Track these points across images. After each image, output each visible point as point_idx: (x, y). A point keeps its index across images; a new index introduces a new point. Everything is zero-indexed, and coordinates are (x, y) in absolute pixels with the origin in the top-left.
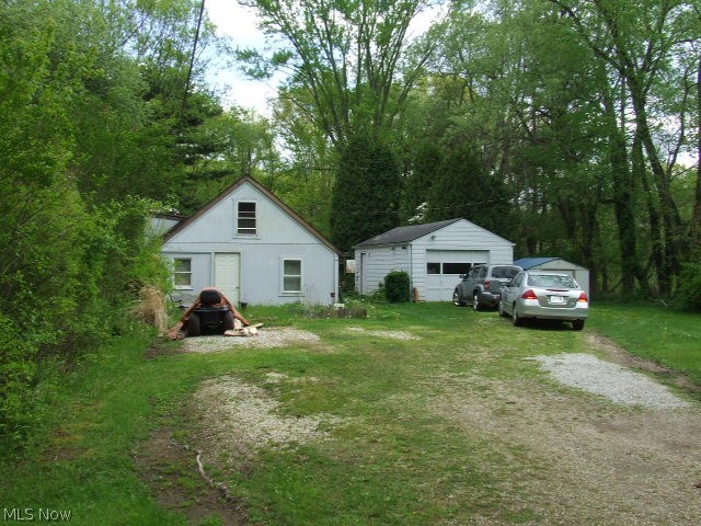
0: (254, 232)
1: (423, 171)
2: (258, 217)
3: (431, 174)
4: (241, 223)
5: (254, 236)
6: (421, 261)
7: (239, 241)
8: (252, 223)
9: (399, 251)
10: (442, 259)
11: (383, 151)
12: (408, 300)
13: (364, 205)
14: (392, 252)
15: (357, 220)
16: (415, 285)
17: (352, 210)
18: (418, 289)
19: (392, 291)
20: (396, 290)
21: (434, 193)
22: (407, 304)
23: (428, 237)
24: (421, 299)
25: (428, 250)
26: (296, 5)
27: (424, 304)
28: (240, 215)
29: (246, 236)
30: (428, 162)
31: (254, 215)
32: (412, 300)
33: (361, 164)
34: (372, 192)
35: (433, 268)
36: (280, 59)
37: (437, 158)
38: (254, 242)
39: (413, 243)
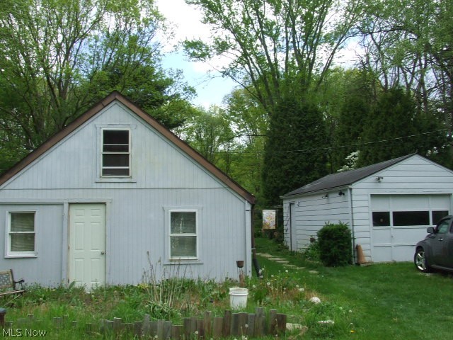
0: (126, 172)
1: (350, 123)
2: (132, 151)
3: (359, 126)
4: (107, 160)
5: (125, 178)
6: (366, 210)
7: (103, 186)
8: (125, 160)
9: (335, 198)
10: (391, 207)
11: (310, 109)
12: (350, 262)
13: (294, 159)
14: (325, 201)
15: (287, 173)
16: (357, 242)
17: (283, 164)
18: (363, 247)
19: (328, 250)
20: (334, 250)
21: (366, 138)
22: (349, 267)
23: (372, 178)
24: (367, 259)
25: (373, 196)
26: (235, 5)
27: (371, 267)
28: (105, 149)
29: (114, 178)
30: (354, 114)
31: (126, 149)
32: (354, 261)
33: (290, 122)
34: (301, 146)
35: (380, 219)
36: (222, 47)
37: (363, 110)
38: (126, 186)
39: (354, 186)
